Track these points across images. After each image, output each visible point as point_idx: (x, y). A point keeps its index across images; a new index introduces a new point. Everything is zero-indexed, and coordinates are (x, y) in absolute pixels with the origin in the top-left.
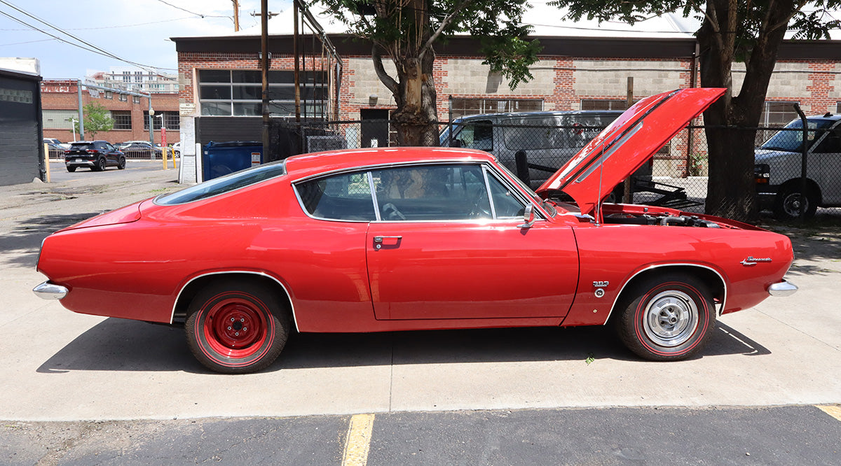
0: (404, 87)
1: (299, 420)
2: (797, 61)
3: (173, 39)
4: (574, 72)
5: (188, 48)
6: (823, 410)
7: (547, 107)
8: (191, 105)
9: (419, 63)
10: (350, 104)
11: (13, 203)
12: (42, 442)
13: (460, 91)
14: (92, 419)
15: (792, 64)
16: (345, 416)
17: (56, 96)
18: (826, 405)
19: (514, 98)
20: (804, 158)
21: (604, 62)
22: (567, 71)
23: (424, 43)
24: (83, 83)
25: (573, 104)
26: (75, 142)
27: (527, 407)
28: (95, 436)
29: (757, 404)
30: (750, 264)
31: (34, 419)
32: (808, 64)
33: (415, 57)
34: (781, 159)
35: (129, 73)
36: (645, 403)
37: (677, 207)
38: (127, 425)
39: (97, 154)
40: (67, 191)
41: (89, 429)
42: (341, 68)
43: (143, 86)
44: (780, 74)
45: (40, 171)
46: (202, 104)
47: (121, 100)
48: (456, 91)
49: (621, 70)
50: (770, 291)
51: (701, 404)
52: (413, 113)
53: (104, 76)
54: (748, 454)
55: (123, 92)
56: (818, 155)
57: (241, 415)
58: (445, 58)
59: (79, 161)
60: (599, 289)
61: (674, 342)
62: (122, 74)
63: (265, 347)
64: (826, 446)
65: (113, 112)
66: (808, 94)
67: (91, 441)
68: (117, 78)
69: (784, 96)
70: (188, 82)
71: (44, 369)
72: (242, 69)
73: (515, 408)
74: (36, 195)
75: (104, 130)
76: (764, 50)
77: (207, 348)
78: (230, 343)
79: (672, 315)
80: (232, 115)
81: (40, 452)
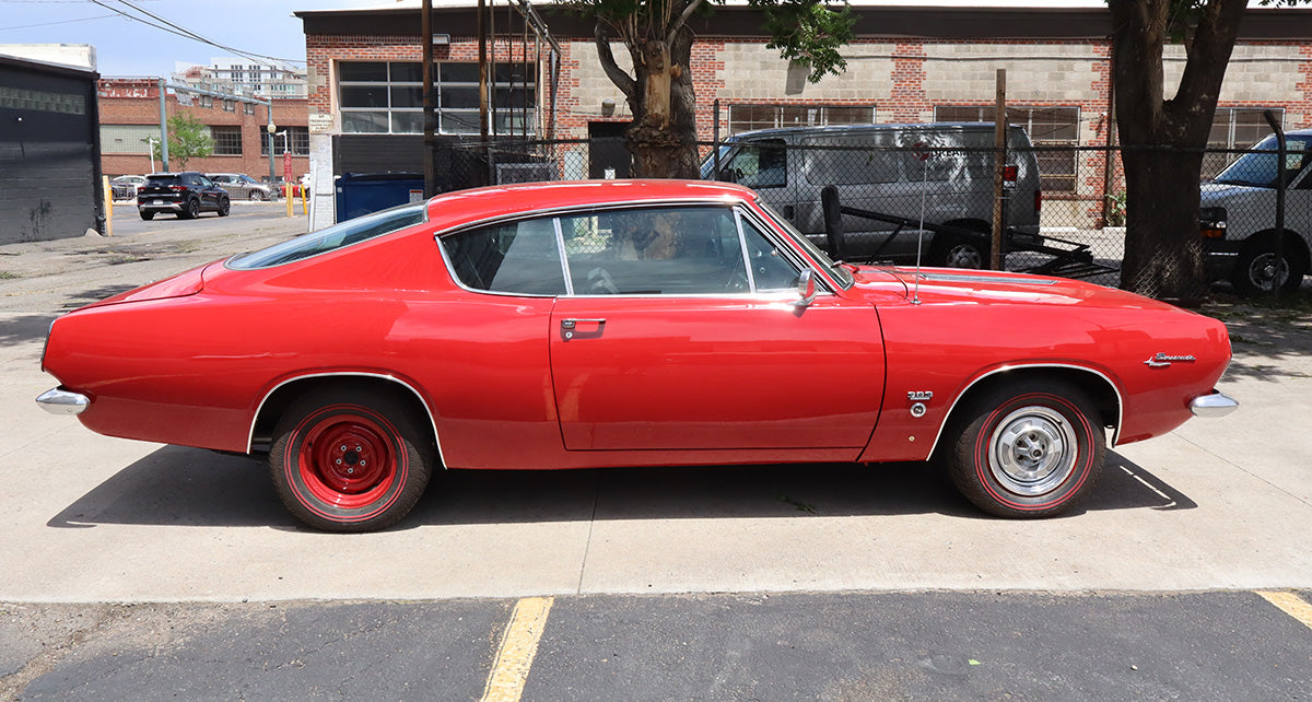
0: (643, 87)
1: (435, 605)
2: (1280, 43)
3: (298, 14)
4: (924, 63)
5: (320, 27)
6: (1266, 598)
7: (881, 118)
8: (327, 117)
9: (666, 49)
10: (572, 114)
11: (52, 268)
12: (37, 634)
13: (743, 93)
14: (118, 601)
15: (1273, 48)
16: (507, 600)
17: (127, 102)
18: (1273, 590)
19: (828, 104)
20: (1280, 197)
21: (972, 46)
22: (913, 61)
23: (674, 18)
24: (170, 82)
25: (922, 113)
26: (153, 174)
27: (795, 589)
28: (120, 626)
29: (1162, 588)
30: (1160, 364)
31: (29, 599)
32: (1298, 47)
33: (662, 39)
34: (1243, 198)
35: (241, 67)
36: (982, 585)
37: (1075, 275)
38: (170, 610)
39: (185, 193)
40: (137, 249)
41: (112, 615)
42: (559, 58)
43: (262, 87)
44: (1253, 63)
45: (97, 218)
46: (343, 114)
47: (226, 110)
48: (738, 93)
49: (999, 59)
50: (1193, 409)
51: (1072, 587)
52: (657, 128)
53: (202, 72)
54: (1134, 667)
55: (229, 96)
56: (1302, 192)
57: (348, 597)
58: (721, 41)
59: (158, 204)
60: (918, 404)
61: (1038, 489)
62: (230, 68)
63: (393, 492)
64: (1263, 657)
65: (214, 128)
66: (1299, 96)
67: (112, 633)
68: (222, 76)
69: (1259, 99)
70: (322, 81)
71: (58, 522)
72: (404, 60)
73: (773, 590)
74: (90, 255)
75: (200, 156)
76: (1214, 26)
77: (303, 492)
78: (339, 485)
79: (1036, 445)
80: (390, 132)
81: (30, 650)
